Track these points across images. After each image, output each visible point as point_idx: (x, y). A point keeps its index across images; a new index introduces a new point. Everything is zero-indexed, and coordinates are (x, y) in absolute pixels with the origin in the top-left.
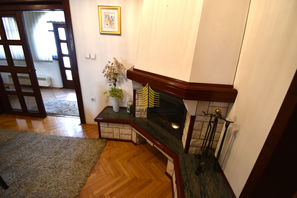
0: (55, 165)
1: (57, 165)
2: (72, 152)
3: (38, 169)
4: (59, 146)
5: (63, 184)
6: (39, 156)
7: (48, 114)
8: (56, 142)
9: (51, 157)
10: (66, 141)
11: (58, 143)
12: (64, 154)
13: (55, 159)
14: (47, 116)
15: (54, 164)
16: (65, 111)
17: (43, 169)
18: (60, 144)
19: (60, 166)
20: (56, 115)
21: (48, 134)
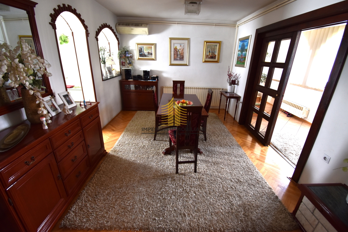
0: (228, 190)
1: (229, 190)
2: (249, 195)
3: (217, 179)
4: (247, 178)
5: (215, 209)
6: (228, 172)
7: (271, 145)
8: (250, 173)
9: (233, 181)
10: (256, 181)
11: (250, 175)
12: (243, 189)
13: (233, 185)
14: (268, 145)
15: (228, 188)
16: (290, 153)
17: (220, 183)
18: (250, 178)
19: (229, 194)
20: (278, 150)
21: (252, 161)
